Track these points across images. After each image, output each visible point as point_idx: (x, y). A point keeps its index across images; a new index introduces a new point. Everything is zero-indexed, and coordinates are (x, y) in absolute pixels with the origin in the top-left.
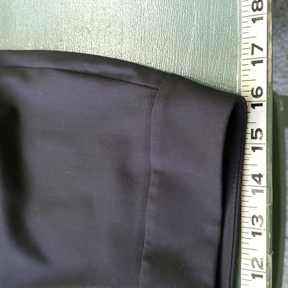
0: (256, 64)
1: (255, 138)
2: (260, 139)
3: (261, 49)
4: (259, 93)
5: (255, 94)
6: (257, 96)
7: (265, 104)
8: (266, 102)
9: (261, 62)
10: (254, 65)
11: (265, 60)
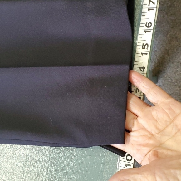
0: (150, 10)
1: (145, 48)
2: (147, 49)
3: (154, 3)
4: (150, 25)
5: (147, 25)
6: (148, 27)
7: (152, 31)
8: (152, 30)
9: (153, 10)
10: (149, 11)
11: (155, 9)
